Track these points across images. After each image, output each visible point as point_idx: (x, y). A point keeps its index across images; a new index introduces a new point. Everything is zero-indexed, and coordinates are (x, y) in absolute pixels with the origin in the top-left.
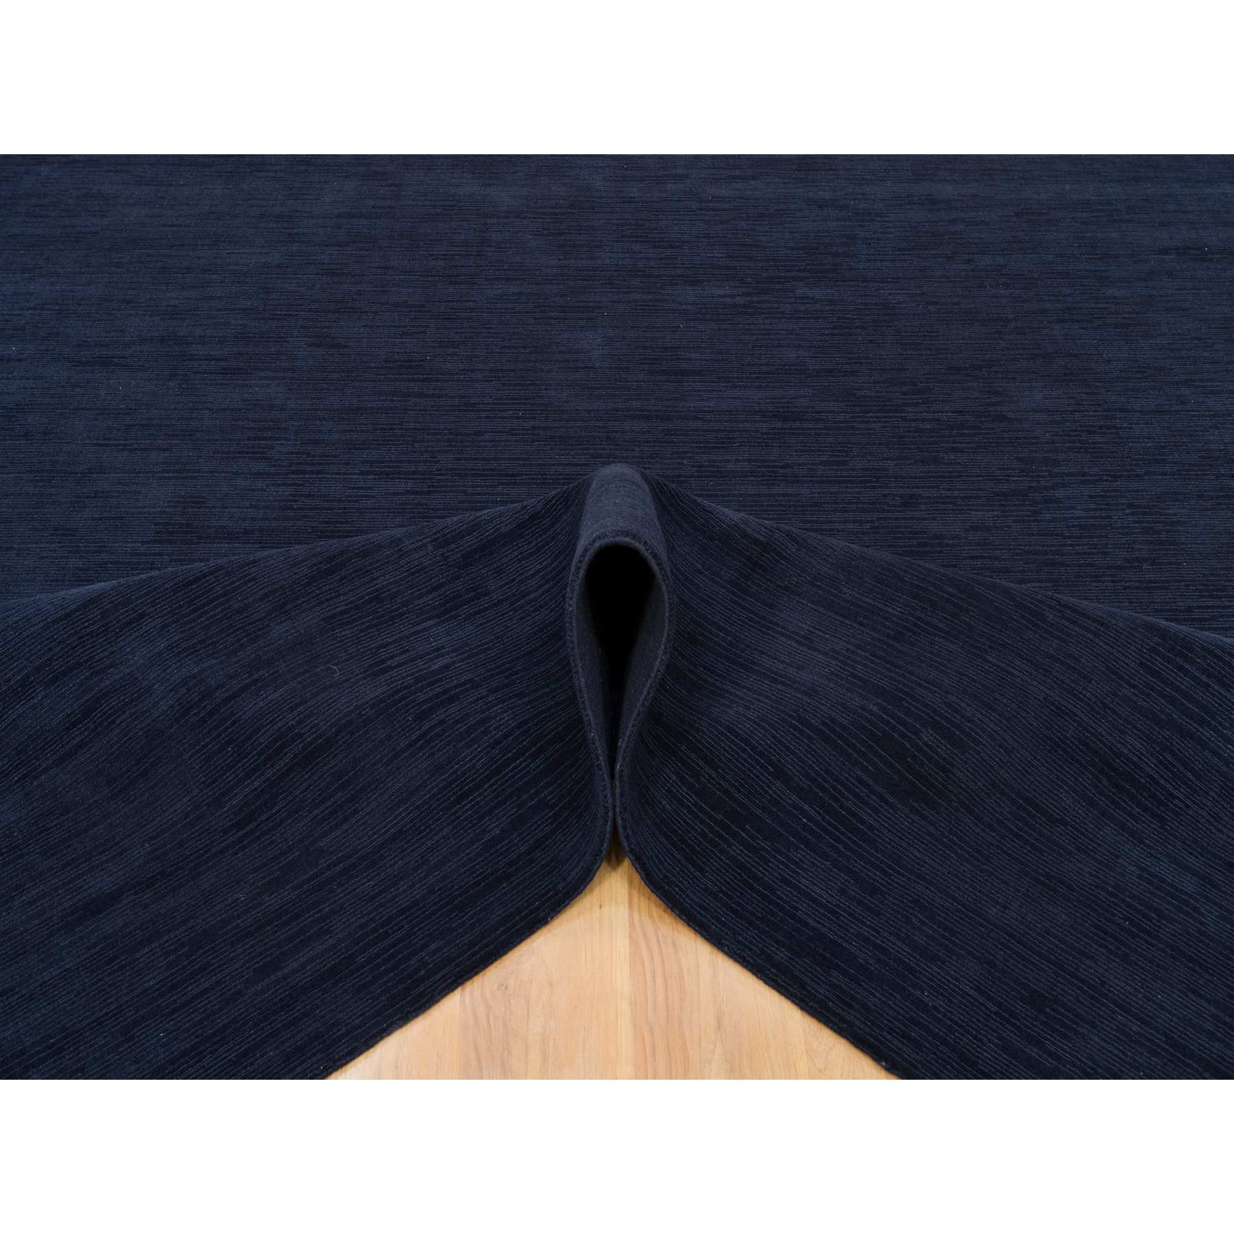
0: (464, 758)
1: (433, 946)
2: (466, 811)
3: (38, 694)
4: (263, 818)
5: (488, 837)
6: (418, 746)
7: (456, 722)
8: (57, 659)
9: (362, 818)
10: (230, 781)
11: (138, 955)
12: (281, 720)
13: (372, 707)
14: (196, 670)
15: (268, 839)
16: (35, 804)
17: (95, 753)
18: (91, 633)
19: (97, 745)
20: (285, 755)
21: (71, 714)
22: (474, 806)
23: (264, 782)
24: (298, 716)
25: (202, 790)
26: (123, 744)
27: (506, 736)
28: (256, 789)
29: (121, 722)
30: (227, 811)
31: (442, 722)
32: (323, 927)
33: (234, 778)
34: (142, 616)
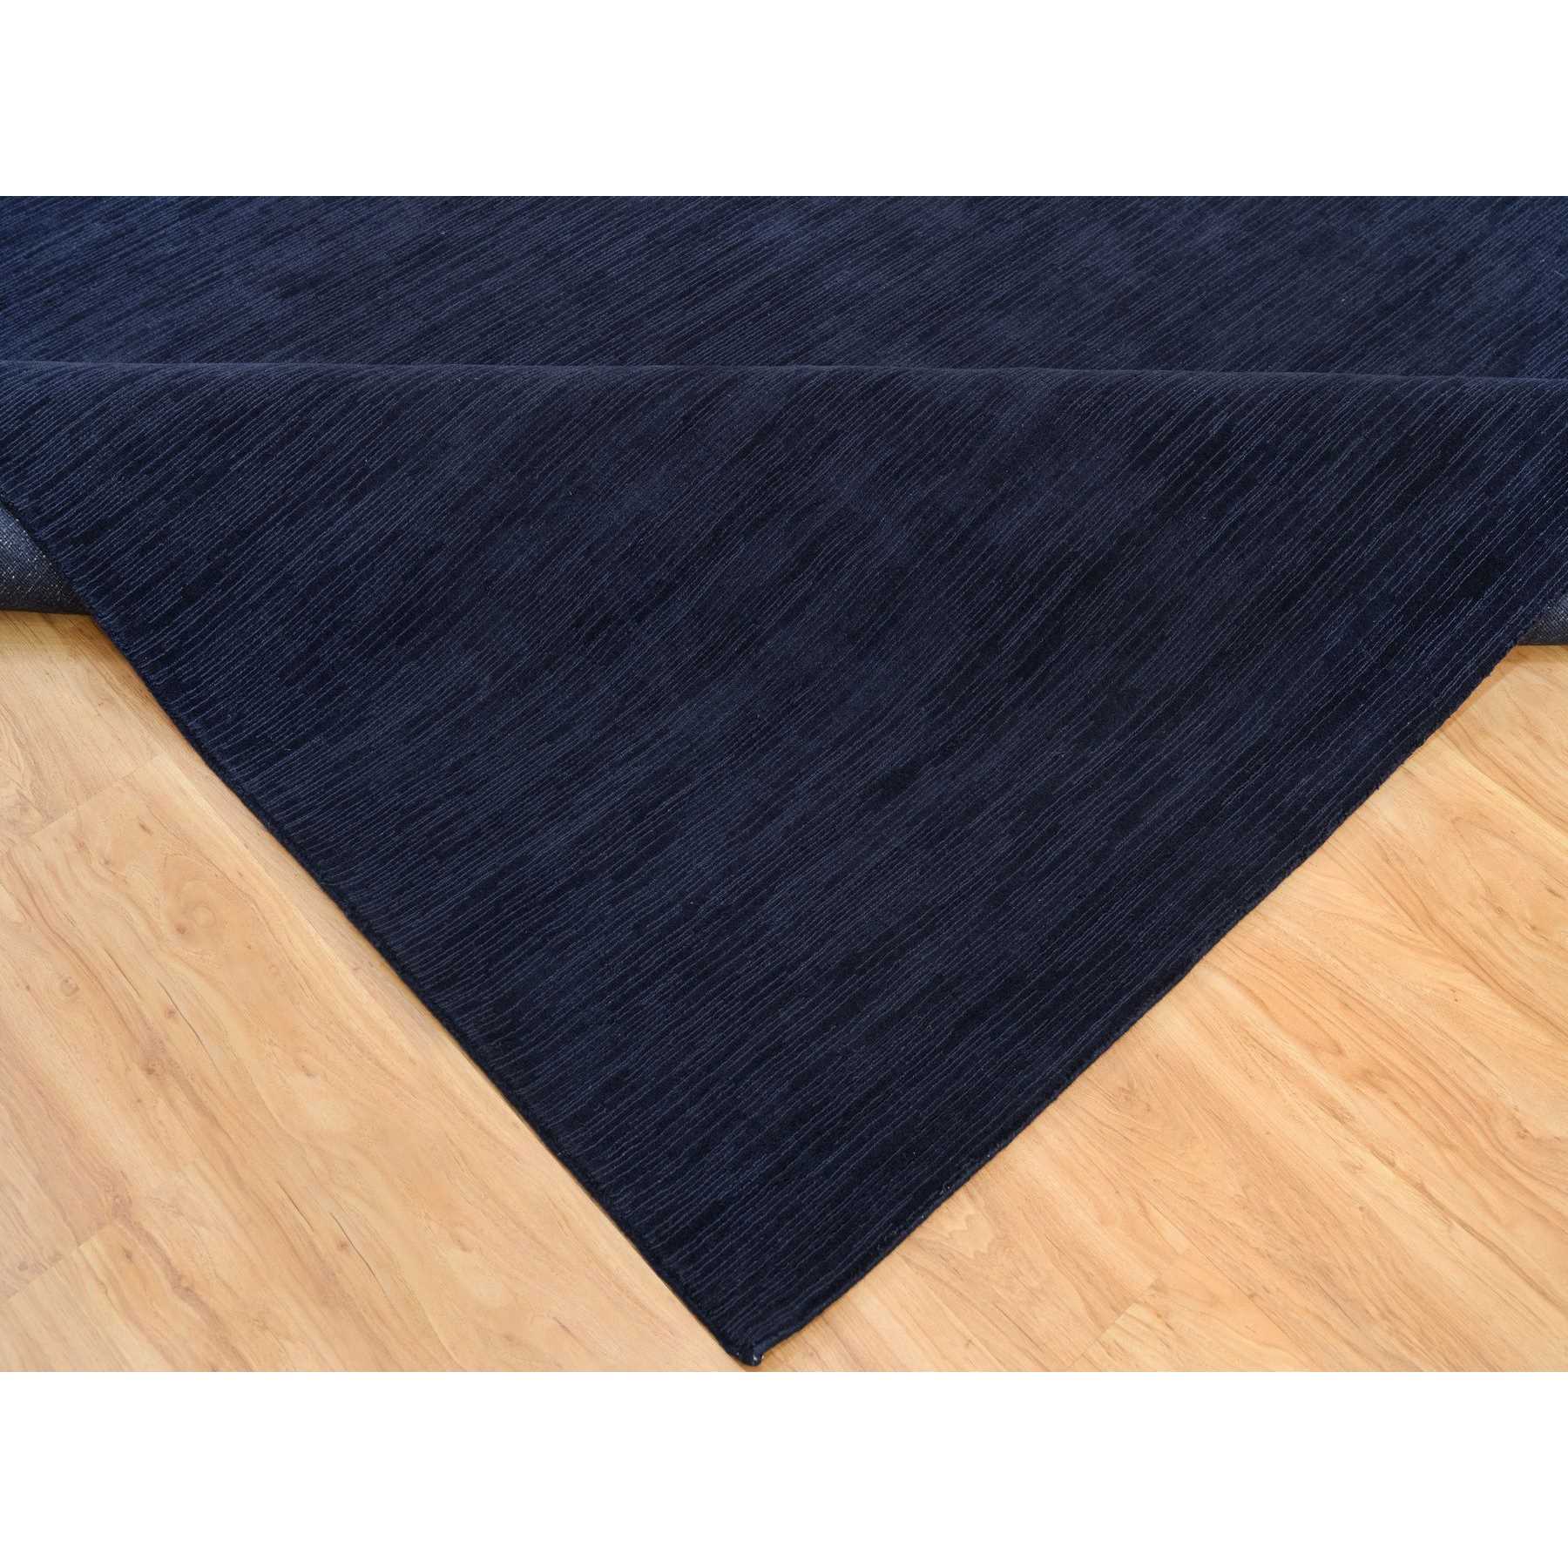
0: (1280, 556)
1: (1304, 781)
2: (1296, 619)
3: (738, 547)
4: (1053, 658)
5: (1328, 648)
6: (1222, 549)
7: (1261, 515)
8: (750, 504)
9: (1173, 645)
10: (1002, 619)
11: (971, 826)
12: (1047, 540)
13: (1155, 509)
14: (926, 493)
15: (1065, 684)
16: (768, 677)
17: (826, 605)
18: (780, 466)
19: (826, 595)
20: (1062, 579)
21: (785, 564)
22: (1303, 611)
23: (1044, 614)
24: (1067, 532)
25: (969, 634)
26: (859, 590)
27: (1325, 525)
28: (1035, 625)
29: (851, 565)
30: (1006, 655)
31: (1242, 518)
32: (1169, 776)
33: (1006, 615)
34: (835, 434)
